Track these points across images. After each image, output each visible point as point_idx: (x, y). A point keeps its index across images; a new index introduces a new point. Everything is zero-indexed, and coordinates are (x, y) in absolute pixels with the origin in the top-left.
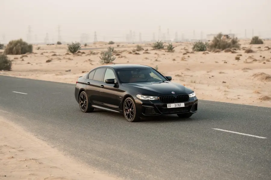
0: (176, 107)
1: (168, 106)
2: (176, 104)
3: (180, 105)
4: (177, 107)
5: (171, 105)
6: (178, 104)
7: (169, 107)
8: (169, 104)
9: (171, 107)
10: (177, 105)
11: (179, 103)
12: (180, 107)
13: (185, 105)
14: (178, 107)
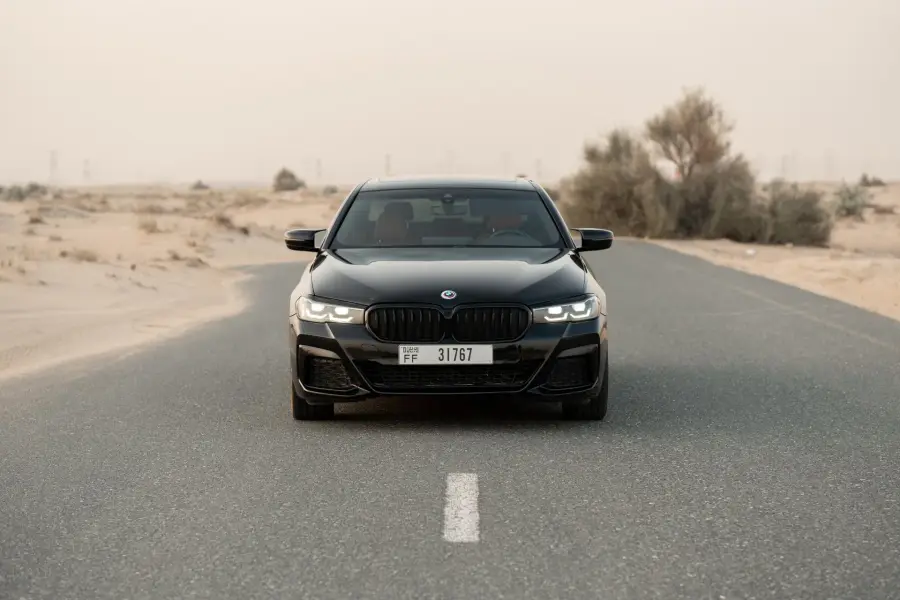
0: (445, 362)
1: (402, 355)
2: (445, 347)
3: (467, 353)
4: (451, 362)
5: (417, 350)
6: (459, 347)
7: (408, 362)
8: (408, 347)
9: (416, 362)
10: (452, 353)
11: (465, 347)
12: (466, 362)
13: (497, 354)
14: (458, 362)
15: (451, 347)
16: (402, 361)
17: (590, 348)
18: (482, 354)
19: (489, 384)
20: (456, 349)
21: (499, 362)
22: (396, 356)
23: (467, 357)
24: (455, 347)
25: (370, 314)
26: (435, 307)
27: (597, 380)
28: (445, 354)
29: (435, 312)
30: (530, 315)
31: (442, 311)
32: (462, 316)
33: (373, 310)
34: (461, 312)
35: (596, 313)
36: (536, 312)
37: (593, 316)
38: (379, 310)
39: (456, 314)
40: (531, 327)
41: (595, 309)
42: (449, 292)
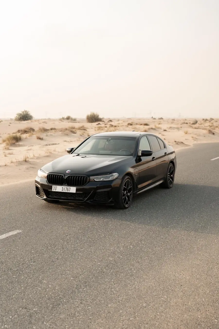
0: (63, 191)
1: (53, 188)
2: (63, 187)
3: (69, 189)
4: (65, 191)
5: (57, 187)
7: (54, 191)
8: (54, 186)
9: (57, 191)
10: (65, 189)
11: (69, 187)
12: (68, 192)
13: (77, 190)
14: (67, 191)
15: (65, 187)
16: (53, 190)
17: (109, 189)
18: (73, 190)
19: (77, 198)
20: (66, 188)
21: (78, 192)
22: (51, 189)
23: (69, 191)
24: (66, 187)
25: (48, 176)
26: (63, 175)
27: (112, 199)
28: (64, 189)
29: (62, 176)
30: (88, 178)
31: (64, 176)
32: (69, 178)
33: (48, 175)
34: (69, 177)
35: (114, 178)
36: (92, 178)
37: (112, 179)
38: (50, 175)
39: (67, 177)
40: (89, 182)
41: (114, 177)
42: (68, 171)
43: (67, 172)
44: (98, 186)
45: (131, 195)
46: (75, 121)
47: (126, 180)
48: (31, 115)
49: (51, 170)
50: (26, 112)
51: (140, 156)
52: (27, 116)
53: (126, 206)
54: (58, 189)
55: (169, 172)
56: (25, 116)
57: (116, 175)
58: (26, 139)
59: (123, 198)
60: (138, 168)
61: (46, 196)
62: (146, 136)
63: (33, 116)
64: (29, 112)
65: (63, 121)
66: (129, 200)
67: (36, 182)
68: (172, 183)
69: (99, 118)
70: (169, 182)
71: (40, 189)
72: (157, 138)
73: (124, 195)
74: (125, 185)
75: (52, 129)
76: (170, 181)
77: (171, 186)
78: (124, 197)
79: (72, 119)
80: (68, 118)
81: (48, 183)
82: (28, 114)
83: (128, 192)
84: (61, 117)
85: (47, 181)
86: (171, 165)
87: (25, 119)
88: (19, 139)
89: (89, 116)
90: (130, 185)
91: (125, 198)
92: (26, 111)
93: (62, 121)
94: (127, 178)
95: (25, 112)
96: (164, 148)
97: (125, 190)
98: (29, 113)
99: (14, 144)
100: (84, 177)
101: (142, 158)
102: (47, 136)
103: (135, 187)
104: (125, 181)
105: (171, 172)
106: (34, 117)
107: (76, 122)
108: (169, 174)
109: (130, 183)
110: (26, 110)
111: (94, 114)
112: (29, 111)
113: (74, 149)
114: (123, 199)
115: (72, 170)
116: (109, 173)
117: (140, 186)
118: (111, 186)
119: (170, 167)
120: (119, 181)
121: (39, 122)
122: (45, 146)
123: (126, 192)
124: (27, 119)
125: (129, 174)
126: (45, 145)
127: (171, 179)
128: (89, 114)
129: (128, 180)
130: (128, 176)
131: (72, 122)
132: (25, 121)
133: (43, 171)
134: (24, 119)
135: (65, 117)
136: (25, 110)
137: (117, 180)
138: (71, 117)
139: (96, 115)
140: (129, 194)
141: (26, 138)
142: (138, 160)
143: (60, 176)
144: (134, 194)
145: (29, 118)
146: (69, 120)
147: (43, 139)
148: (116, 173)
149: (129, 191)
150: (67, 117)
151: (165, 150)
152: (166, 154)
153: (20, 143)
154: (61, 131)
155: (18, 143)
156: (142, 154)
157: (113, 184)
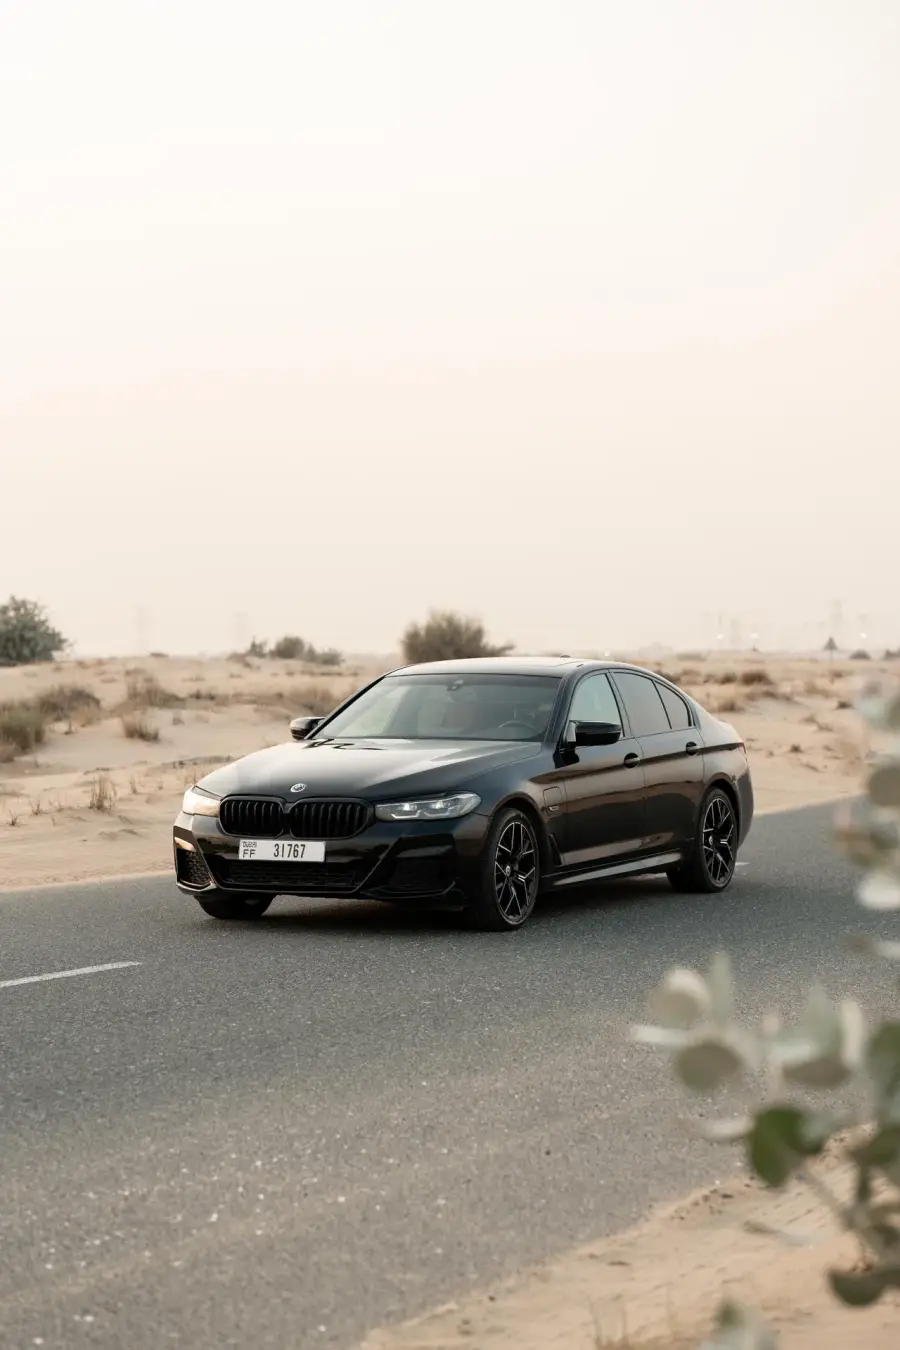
0: (280, 858)
1: (242, 849)
2: (280, 843)
3: (300, 849)
4: (286, 859)
5: (255, 844)
6: (294, 843)
7: (247, 857)
8: (247, 841)
9: (254, 857)
10: (287, 849)
11: (299, 843)
12: (299, 859)
13: (327, 854)
14: (292, 859)
15: (286, 843)
16: (241, 857)
17: (442, 850)
18: (314, 851)
19: (329, 884)
20: (291, 845)
21: (330, 860)
22: (236, 851)
23: (300, 854)
24: (290, 842)
25: (222, 806)
26: (278, 801)
27: (454, 883)
28: (280, 850)
29: (276, 805)
30: (370, 811)
31: (284, 804)
32: (301, 810)
33: (225, 803)
34: (300, 806)
35: (462, 812)
36: (381, 808)
37: (455, 815)
38: (230, 802)
39: (294, 808)
40: (371, 824)
41: (462, 808)
42: (299, 785)
43: (292, 790)
44: (404, 836)
45: (532, 884)
46: (335, 669)
47: (509, 822)
48: (50, 632)
49: (233, 787)
50: (22, 611)
51: (573, 745)
52: (29, 635)
53: (512, 920)
54: (262, 850)
55: (709, 824)
56: (17, 634)
57: (468, 800)
58: (68, 736)
59: (497, 888)
60: (560, 785)
61: (218, 880)
62: (606, 671)
63: (63, 636)
64: (44, 607)
65: (258, 668)
66: (523, 902)
67: (179, 832)
68: (724, 870)
69: (485, 647)
70: (707, 866)
71: (193, 857)
72: (657, 685)
73: (501, 878)
74: (506, 841)
75: (198, 696)
76: (716, 860)
77: (719, 883)
78: (501, 884)
79: (312, 657)
80: (289, 649)
81: (222, 832)
82: (32, 619)
83: (520, 868)
84: (243, 647)
85: (219, 827)
86: (718, 797)
87: (14, 655)
88: (32, 737)
89: (422, 633)
90: (527, 845)
91: (508, 893)
92: (24, 603)
93: (247, 665)
94: (514, 814)
95: (17, 609)
96: (690, 724)
97: (504, 859)
98: (43, 617)
99: (9, 759)
100: (354, 805)
101: (579, 751)
102: (177, 721)
103: (547, 860)
104: (505, 826)
105: (719, 826)
106: (71, 640)
107: (340, 674)
108: (708, 835)
109: (526, 837)
110: (19, 598)
111: (450, 621)
112: (40, 604)
113: (320, 723)
114: (500, 890)
115: (310, 785)
116: (443, 794)
117: (568, 858)
118: (452, 836)
119: (715, 804)
120: (479, 825)
121: (103, 673)
122: (174, 767)
123: (512, 868)
124: (26, 651)
125: (522, 803)
126: (174, 763)
127: (718, 855)
128: (422, 620)
129: (518, 827)
130: (519, 809)
131: (312, 674)
132: (14, 665)
133: (206, 793)
134: (11, 658)
135: (271, 646)
136: (13, 598)
137: (475, 818)
138: (306, 648)
139: (463, 630)
140: (522, 878)
141: (67, 733)
142: (565, 755)
143: (268, 803)
144: (541, 883)
145: (39, 649)
146: (295, 664)
147: (160, 736)
148: (472, 795)
149: (524, 869)
150: (279, 645)
151: (691, 735)
152: (691, 751)
153: (42, 757)
154: (253, 702)
155: (27, 759)
156: (577, 735)
157: (458, 832)
